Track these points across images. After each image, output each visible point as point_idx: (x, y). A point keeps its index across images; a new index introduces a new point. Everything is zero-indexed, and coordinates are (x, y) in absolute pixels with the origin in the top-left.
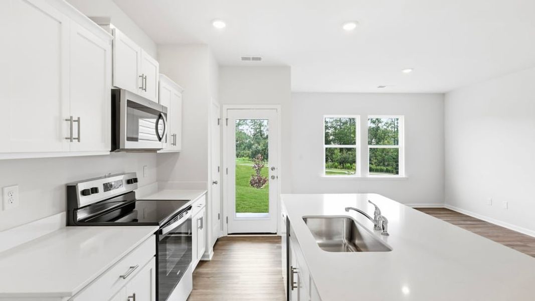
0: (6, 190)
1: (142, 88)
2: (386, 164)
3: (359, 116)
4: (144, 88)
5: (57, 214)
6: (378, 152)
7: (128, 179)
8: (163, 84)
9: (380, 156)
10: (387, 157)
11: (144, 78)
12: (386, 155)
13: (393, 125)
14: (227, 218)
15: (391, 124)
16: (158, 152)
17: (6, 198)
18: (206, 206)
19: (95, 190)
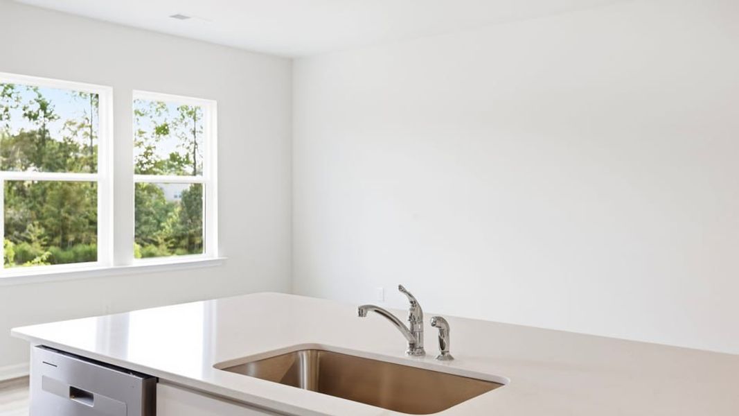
2: (71, 238)
3: (110, 89)
6: (46, 206)
9: (54, 216)
10: (72, 218)
12: (70, 214)
13: (88, 130)
15: (82, 126)
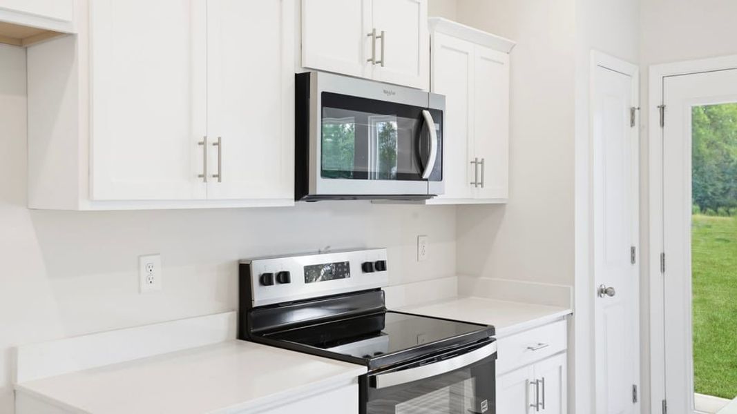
0: (145, 261)
1: (372, 60)
4: (378, 58)
5: (220, 313)
7: (365, 261)
8: (439, 39)
11: (376, 37)
14: (664, 403)
16: (428, 202)
17: (144, 273)
18: (569, 352)
19: (284, 278)
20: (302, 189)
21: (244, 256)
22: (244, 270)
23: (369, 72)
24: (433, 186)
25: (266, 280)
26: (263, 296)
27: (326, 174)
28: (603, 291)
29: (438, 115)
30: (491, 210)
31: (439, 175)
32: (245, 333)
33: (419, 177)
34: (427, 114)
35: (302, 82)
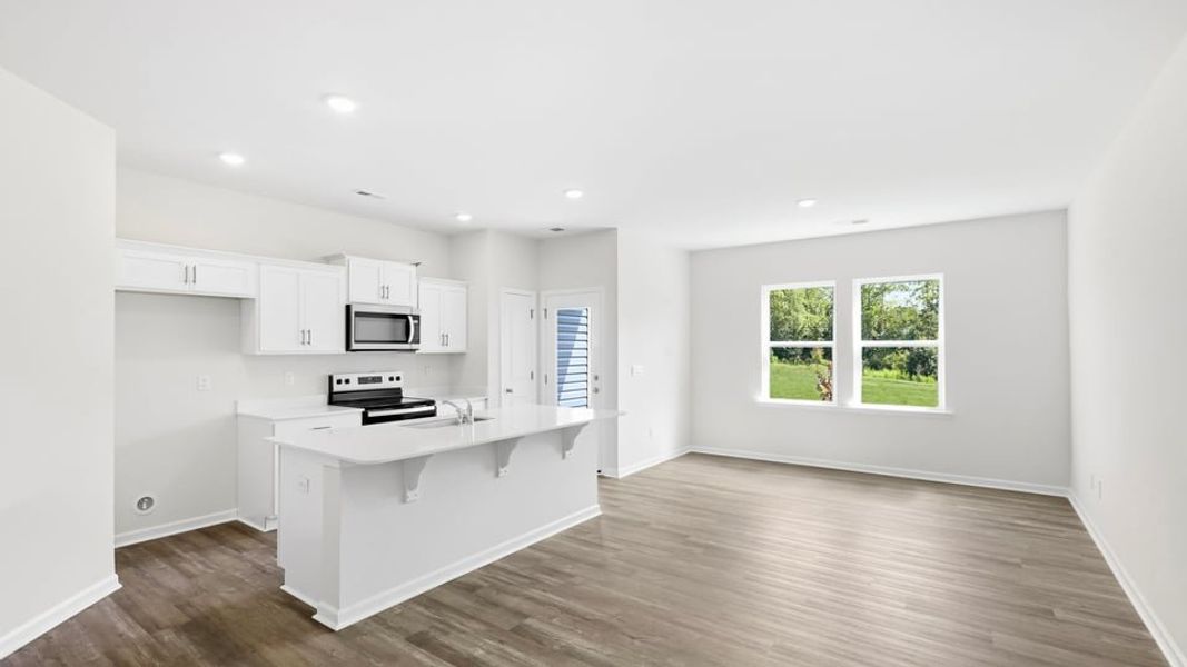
1: (383, 297)
4: (385, 295)
5: (322, 395)
7: (389, 376)
8: (423, 286)
11: (386, 287)
16: (413, 352)
19: (348, 382)
20: (348, 347)
21: (330, 373)
22: (331, 378)
23: (382, 301)
24: (414, 346)
25: (339, 382)
26: (337, 388)
27: (356, 342)
28: (509, 391)
29: (417, 318)
30: (461, 355)
31: (417, 341)
32: (331, 402)
33: (406, 342)
34: (410, 318)
35: (348, 308)
